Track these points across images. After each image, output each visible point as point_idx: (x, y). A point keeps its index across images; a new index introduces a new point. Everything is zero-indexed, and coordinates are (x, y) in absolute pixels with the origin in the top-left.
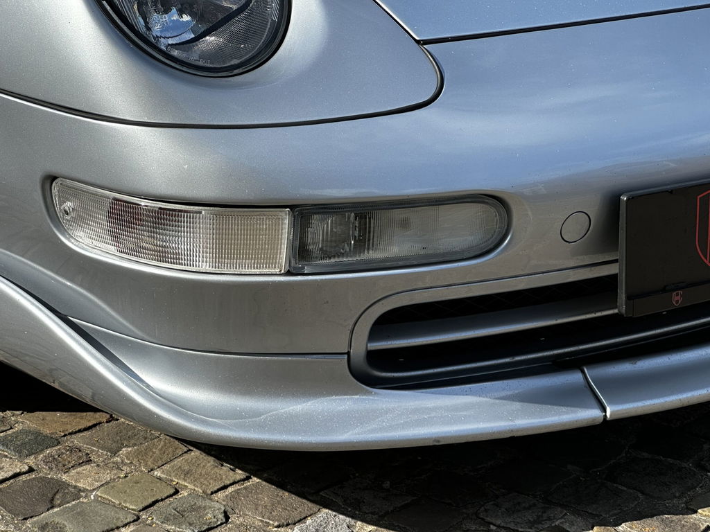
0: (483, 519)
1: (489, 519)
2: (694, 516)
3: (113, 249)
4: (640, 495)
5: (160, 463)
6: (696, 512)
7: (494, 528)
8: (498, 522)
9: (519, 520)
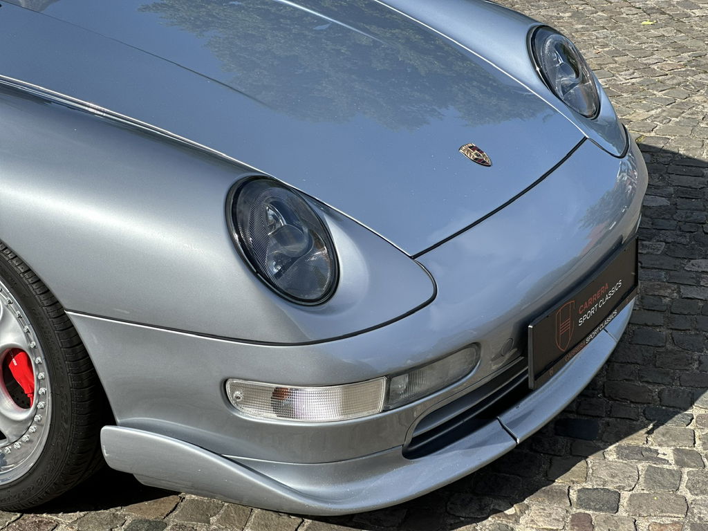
0: (453, 515)
1: (457, 514)
2: (554, 484)
3: (274, 416)
4: (520, 478)
5: (243, 523)
6: (554, 481)
7: (463, 519)
8: (464, 515)
9: (473, 510)
